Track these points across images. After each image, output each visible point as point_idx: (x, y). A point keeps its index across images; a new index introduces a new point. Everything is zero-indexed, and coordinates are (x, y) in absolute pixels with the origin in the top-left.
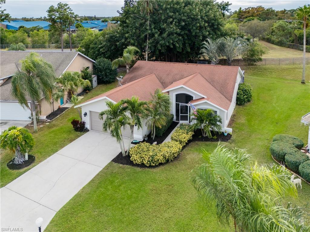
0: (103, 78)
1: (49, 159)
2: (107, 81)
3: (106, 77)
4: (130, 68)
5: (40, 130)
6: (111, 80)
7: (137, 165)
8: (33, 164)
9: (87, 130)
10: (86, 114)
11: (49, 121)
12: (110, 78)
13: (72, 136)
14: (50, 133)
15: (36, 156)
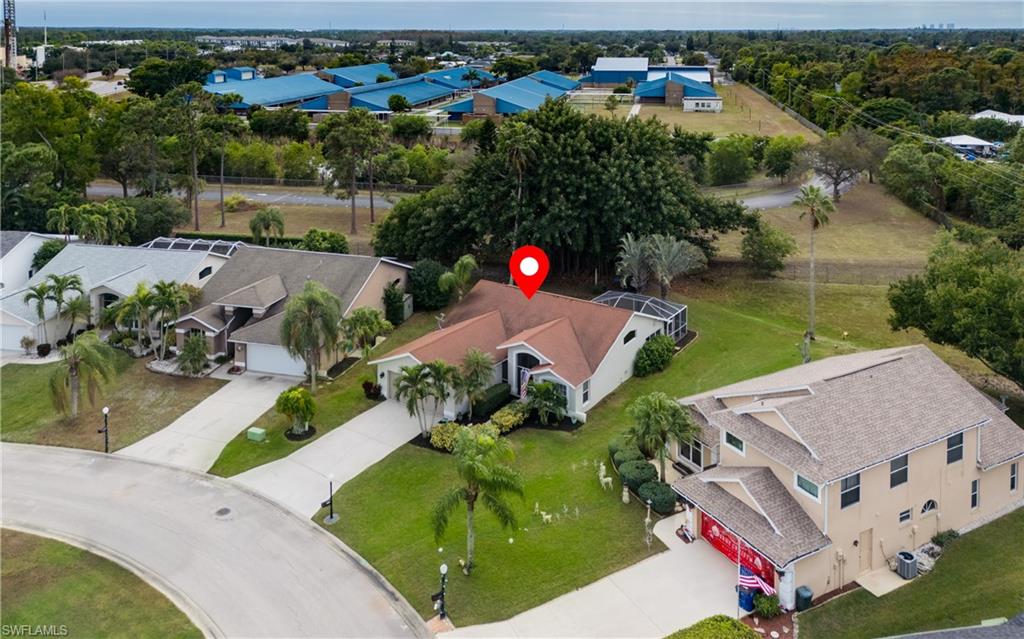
0: (424, 300)
1: (332, 432)
2: (430, 306)
3: (430, 299)
4: (465, 294)
5: (320, 392)
6: (438, 304)
7: (438, 449)
8: (314, 437)
9: (383, 399)
10: (382, 375)
11: (330, 378)
12: (437, 301)
13: (362, 405)
14: (333, 398)
15: (317, 427)
